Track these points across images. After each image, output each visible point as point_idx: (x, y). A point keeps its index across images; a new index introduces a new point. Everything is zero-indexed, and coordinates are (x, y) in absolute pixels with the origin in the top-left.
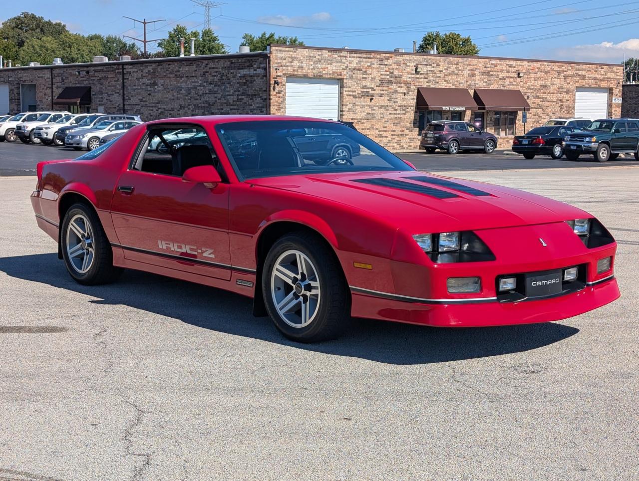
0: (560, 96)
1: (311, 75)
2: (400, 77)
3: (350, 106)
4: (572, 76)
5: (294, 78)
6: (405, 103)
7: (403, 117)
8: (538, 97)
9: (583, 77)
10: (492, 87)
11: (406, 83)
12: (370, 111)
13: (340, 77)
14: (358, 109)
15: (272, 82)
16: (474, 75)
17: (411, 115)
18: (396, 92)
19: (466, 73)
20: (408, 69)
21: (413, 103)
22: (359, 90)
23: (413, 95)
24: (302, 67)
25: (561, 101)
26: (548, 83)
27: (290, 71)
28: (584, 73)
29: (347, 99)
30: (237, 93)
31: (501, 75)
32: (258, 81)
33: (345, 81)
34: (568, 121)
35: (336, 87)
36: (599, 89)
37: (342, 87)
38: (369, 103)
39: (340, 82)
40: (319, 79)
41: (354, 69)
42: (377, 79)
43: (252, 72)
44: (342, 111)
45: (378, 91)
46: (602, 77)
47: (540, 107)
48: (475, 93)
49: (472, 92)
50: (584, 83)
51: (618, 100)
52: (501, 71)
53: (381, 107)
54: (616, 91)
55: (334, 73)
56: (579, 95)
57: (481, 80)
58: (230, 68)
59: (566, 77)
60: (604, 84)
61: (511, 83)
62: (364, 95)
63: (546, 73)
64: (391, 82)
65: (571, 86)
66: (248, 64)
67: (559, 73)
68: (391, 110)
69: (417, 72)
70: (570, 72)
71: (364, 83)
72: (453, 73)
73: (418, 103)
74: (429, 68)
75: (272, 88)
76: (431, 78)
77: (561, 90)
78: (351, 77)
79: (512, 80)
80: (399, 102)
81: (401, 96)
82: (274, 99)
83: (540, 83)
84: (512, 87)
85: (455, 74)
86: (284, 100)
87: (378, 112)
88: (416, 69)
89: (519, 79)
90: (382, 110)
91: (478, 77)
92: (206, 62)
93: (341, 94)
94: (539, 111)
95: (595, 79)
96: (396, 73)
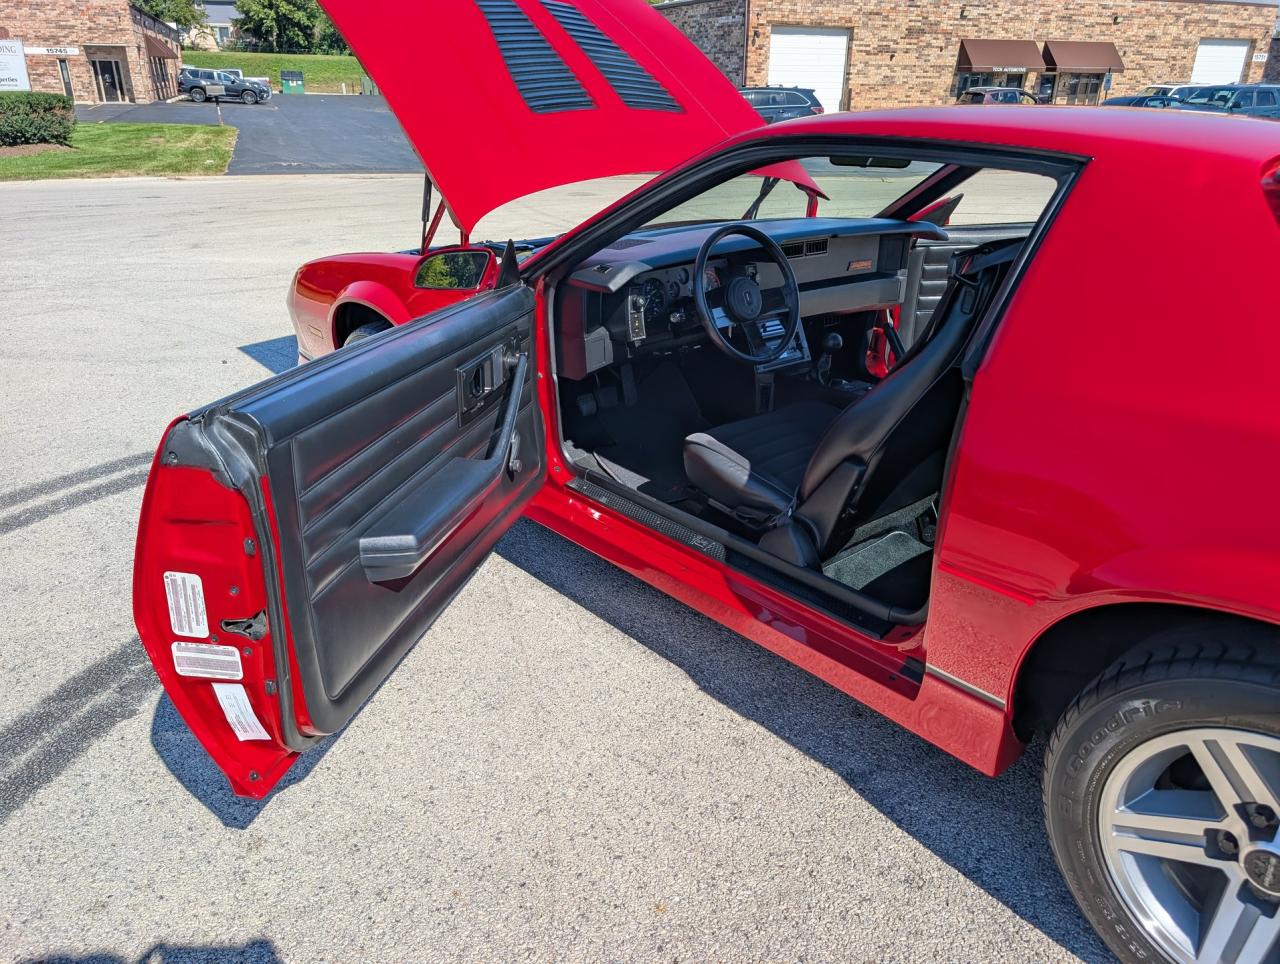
0: (1174, 52)
1: (807, 22)
2: (937, 24)
3: (860, 66)
4: (1197, 22)
5: (783, 27)
6: (940, 62)
7: (936, 81)
8: (1139, 53)
9: (1214, 23)
10: (1072, 39)
11: (945, 33)
12: (889, 73)
13: (849, 25)
14: (872, 70)
15: (751, 33)
16: (1047, 21)
17: (948, 79)
18: (929, 45)
19: (1036, 18)
20: (950, 13)
21: (953, 61)
22: (875, 43)
23: (954, 50)
24: (795, 11)
25: (1174, 58)
26: (1159, 32)
27: (778, 17)
28: (1216, 17)
29: (857, 57)
30: (714, 50)
31: (1089, 21)
32: (736, 32)
33: (856, 31)
34: (1176, 88)
35: (843, 40)
36: (1236, 41)
37: (851, 39)
38: (888, 62)
39: (849, 32)
40: (819, 28)
41: (870, 13)
42: (903, 28)
43: (730, 20)
44: (848, 74)
45: (903, 45)
46: (1242, 23)
47: (1141, 67)
48: (1046, 48)
49: (1041, 46)
50: (1214, 32)
51: (1261, 57)
52: (1090, 15)
53: (905, 67)
54: (1261, 44)
55: (841, 18)
56: (1203, 51)
57: (1058, 28)
58: (708, 15)
59: (1187, 23)
60: (1244, 34)
61: (1103, 33)
62: (881, 50)
63: (1158, 16)
64: (922, 32)
65: (1194, 37)
66: (727, 9)
67: (1178, 17)
68: (919, 72)
69: (963, 17)
70: (1195, 16)
71: (883, 33)
72: (1017, 18)
73: (959, 62)
74: (982, 10)
75: (750, 42)
76: (983, 26)
77: (1176, 42)
78: (865, 25)
79: (1104, 28)
80: (933, 60)
81: (935, 52)
82: (752, 58)
83: (1146, 32)
84: (1102, 39)
85: (1020, 19)
86: (767, 58)
87: (900, 75)
88: (962, 12)
89: (1115, 27)
90: (907, 72)
91: (1053, 24)
92: (685, 8)
93: (849, 49)
94: (1138, 73)
95: (1232, 26)
96: (932, 18)
